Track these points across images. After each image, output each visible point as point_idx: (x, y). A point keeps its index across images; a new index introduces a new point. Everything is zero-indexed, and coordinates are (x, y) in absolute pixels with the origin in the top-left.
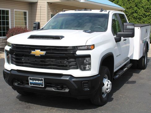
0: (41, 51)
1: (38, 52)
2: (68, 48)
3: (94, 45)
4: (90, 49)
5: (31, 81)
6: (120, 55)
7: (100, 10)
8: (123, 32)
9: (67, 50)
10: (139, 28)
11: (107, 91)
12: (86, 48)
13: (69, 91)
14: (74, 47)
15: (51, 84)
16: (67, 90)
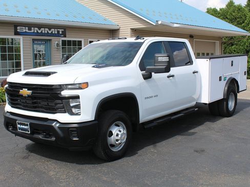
0: (28, 90)
1: (25, 92)
2: (53, 87)
3: (87, 83)
4: (81, 89)
5: (19, 126)
6: (157, 96)
7: (135, 38)
8: (155, 66)
9: (52, 89)
10: (208, 60)
11: (117, 143)
12: (77, 86)
13: (56, 140)
14: (60, 85)
15: (38, 130)
16: (53, 139)
